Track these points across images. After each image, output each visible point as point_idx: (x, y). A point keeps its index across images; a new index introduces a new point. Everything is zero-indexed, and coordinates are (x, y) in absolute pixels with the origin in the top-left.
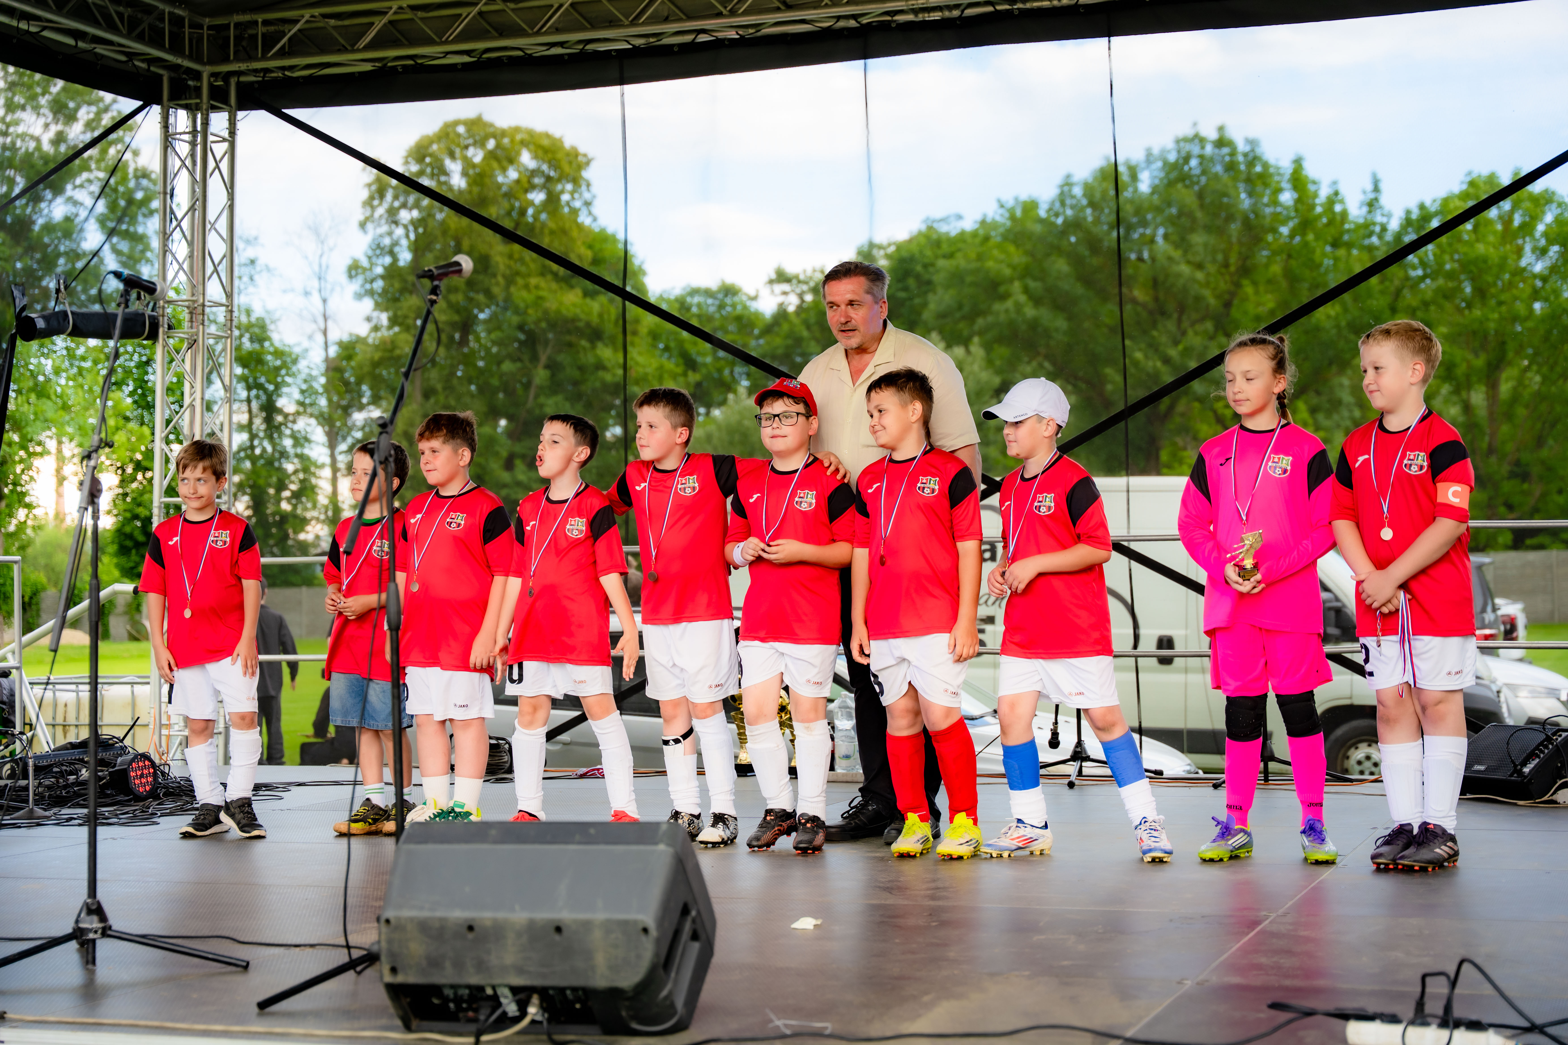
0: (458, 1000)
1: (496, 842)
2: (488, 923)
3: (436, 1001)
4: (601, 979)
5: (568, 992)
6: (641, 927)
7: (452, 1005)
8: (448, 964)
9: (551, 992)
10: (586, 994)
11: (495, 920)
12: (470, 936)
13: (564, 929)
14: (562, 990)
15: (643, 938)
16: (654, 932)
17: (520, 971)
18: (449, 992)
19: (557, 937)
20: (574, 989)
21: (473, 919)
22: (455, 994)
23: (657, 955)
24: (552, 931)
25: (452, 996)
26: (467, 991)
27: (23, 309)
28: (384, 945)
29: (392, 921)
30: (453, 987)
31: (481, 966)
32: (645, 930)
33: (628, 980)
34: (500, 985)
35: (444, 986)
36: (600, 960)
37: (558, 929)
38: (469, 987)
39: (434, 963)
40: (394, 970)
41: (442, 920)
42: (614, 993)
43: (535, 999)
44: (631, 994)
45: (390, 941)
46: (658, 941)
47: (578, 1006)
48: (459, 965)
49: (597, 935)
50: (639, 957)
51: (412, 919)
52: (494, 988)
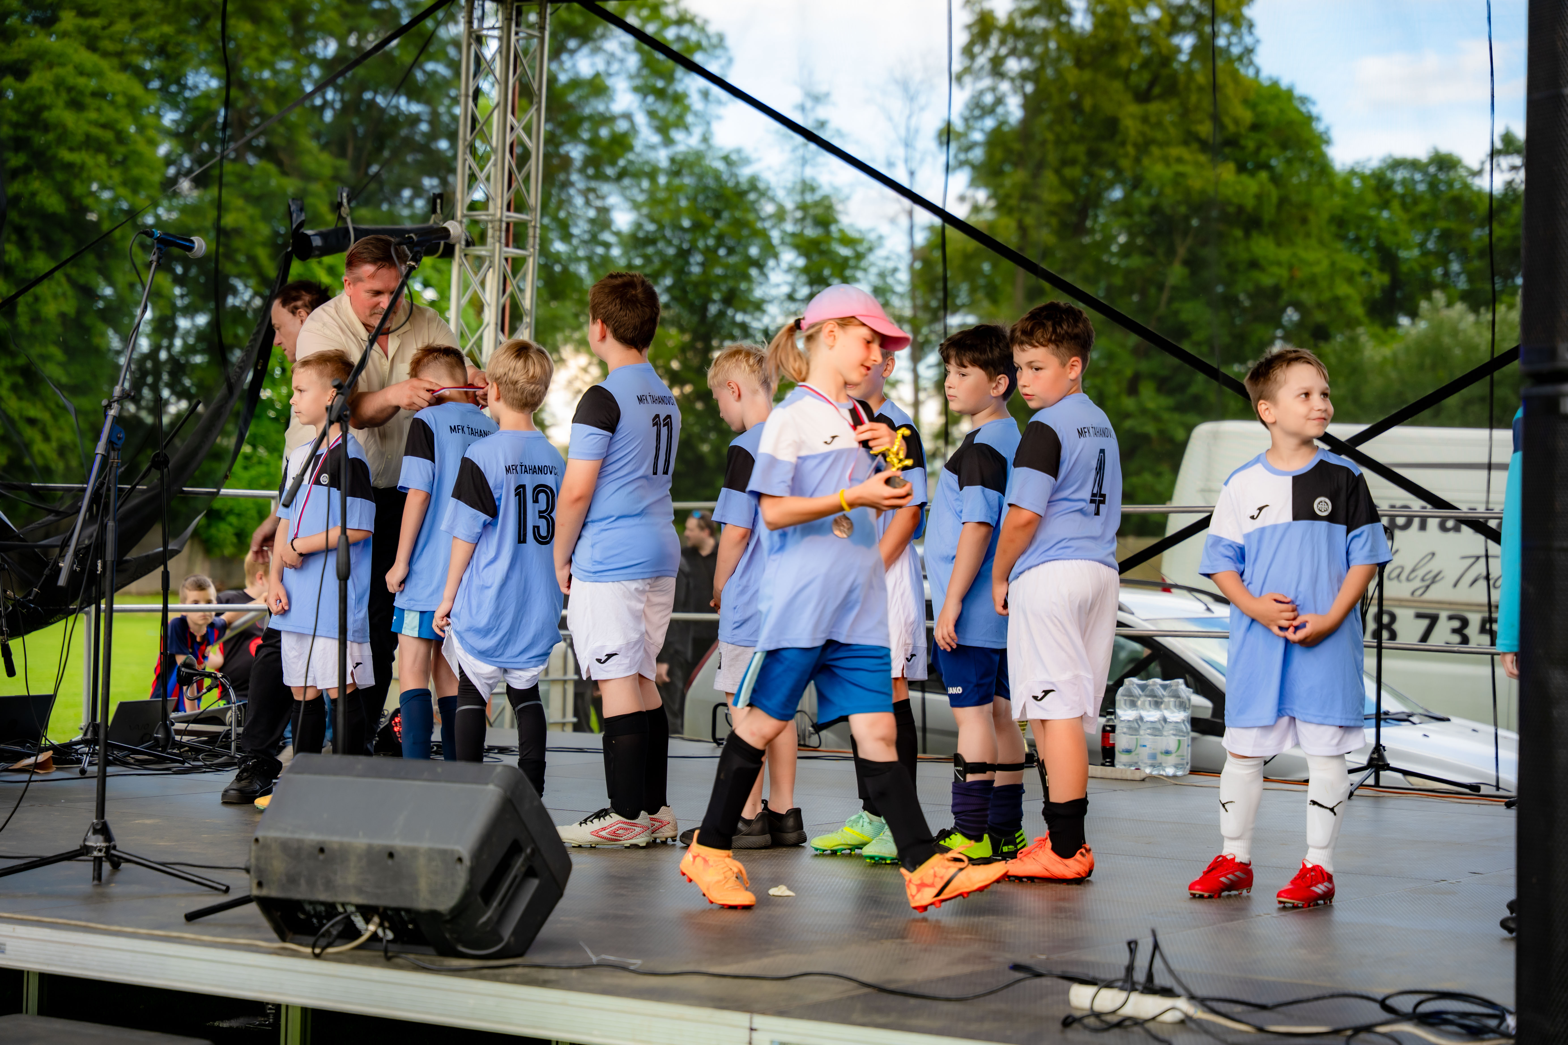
0: (318, 915)
1: (358, 776)
2: (336, 846)
3: (302, 916)
4: (423, 903)
5: (403, 913)
6: (456, 856)
7: (315, 921)
8: (303, 882)
9: (390, 913)
10: (415, 915)
11: (341, 844)
12: (321, 857)
13: (396, 855)
14: (397, 910)
15: (459, 866)
16: (467, 862)
17: (360, 891)
18: (308, 908)
19: (390, 862)
20: (408, 911)
21: (324, 842)
22: (314, 909)
23: (471, 882)
24: (386, 855)
25: (312, 912)
26: (322, 908)
27: (301, 225)
28: (253, 861)
29: (261, 840)
30: (311, 903)
31: (329, 885)
32: (460, 860)
33: (445, 903)
34: (348, 904)
35: (304, 901)
36: (423, 885)
37: (391, 855)
38: (323, 903)
39: (292, 880)
40: (260, 884)
41: (299, 841)
42: (434, 915)
43: (376, 919)
44: (448, 917)
45: (258, 859)
46: (473, 871)
47: (410, 926)
48: (311, 882)
49: (422, 861)
50: (454, 884)
51: (276, 840)
52: (343, 905)
